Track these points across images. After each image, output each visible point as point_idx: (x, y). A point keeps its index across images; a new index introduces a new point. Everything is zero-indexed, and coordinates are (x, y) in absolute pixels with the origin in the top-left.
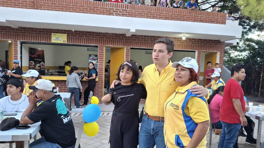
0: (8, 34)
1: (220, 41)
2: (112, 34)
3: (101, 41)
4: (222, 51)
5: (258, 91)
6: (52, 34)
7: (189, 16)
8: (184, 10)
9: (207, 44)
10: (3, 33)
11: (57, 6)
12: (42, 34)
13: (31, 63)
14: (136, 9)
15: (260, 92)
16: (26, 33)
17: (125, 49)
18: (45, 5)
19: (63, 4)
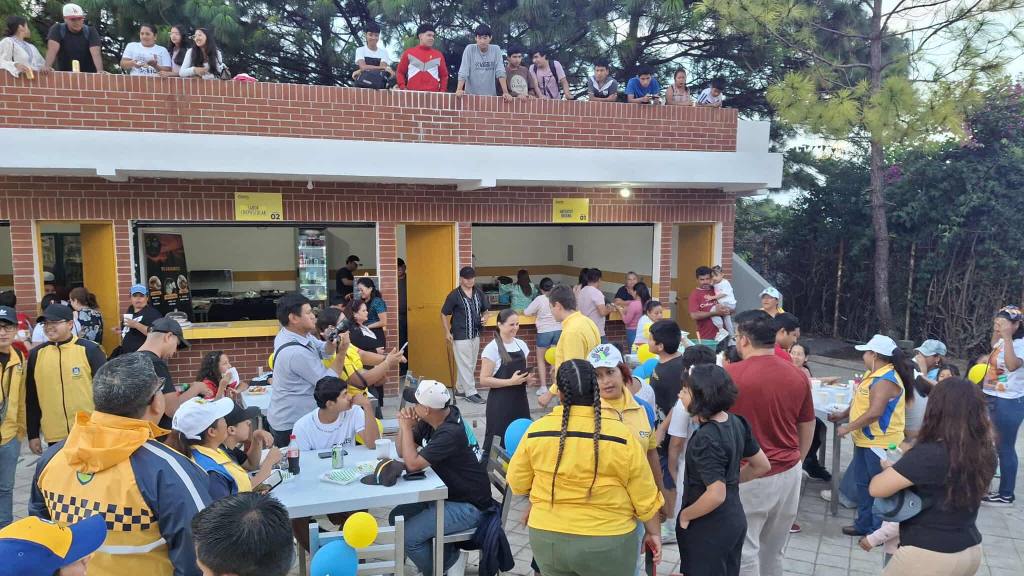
0: (97, 202)
1: (722, 191)
2: (417, 185)
3: (386, 209)
4: (728, 218)
5: (832, 323)
6: (237, 194)
7: (633, 122)
8: (619, 106)
9: (686, 202)
10: (79, 199)
11: (245, 108)
12: (206, 196)
13: (154, 282)
14: (483, 109)
15: (836, 323)
16: (153, 195)
17: (457, 227)
18: (209, 106)
19: (264, 102)
